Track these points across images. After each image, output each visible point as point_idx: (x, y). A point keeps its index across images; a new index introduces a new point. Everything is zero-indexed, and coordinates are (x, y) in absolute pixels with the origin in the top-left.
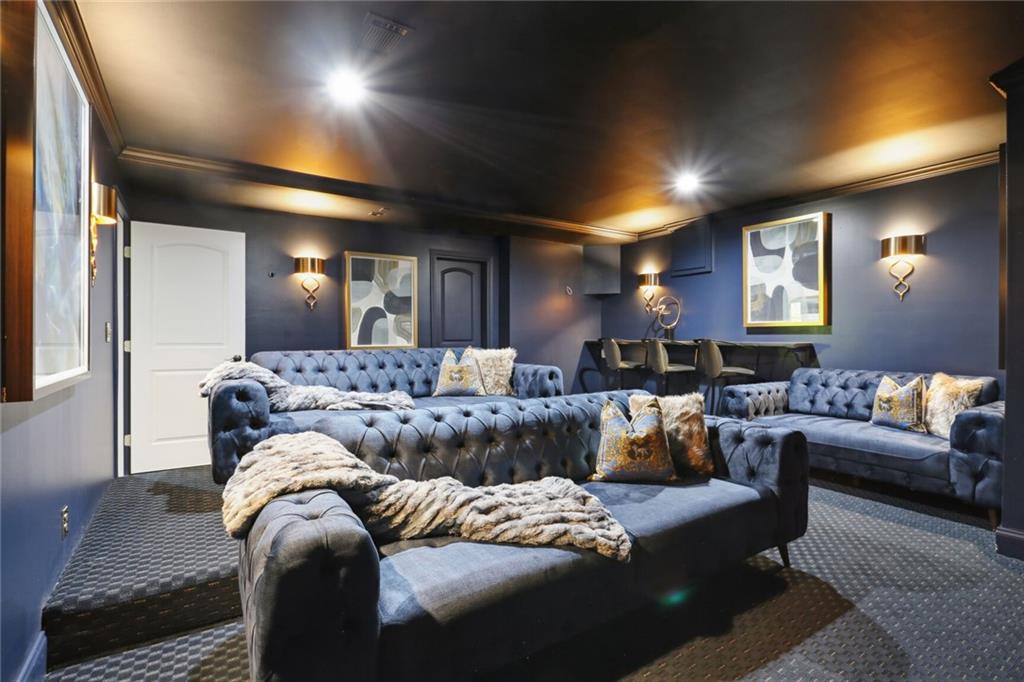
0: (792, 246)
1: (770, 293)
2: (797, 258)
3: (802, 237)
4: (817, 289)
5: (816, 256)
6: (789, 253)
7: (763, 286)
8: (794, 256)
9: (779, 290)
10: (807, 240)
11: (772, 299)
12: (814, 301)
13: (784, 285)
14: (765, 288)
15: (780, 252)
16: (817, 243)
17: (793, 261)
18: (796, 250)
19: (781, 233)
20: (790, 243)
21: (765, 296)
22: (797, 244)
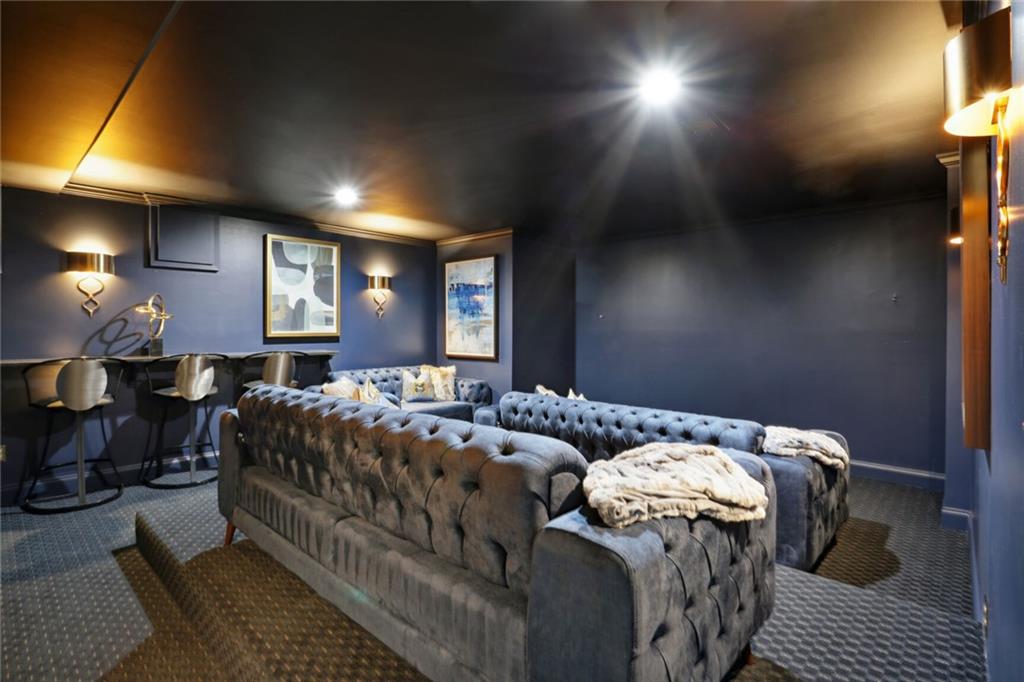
0: (313, 264)
1: (292, 305)
2: (318, 276)
3: (321, 259)
4: (332, 305)
5: (332, 277)
6: (310, 270)
7: (285, 297)
8: (315, 274)
9: (302, 303)
10: (326, 263)
11: (294, 311)
12: (329, 315)
13: (305, 298)
14: (287, 300)
15: (303, 268)
16: (332, 267)
17: (315, 278)
18: (317, 270)
19: (303, 252)
20: (313, 261)
21: (287, 306)
22: (317, 264)
